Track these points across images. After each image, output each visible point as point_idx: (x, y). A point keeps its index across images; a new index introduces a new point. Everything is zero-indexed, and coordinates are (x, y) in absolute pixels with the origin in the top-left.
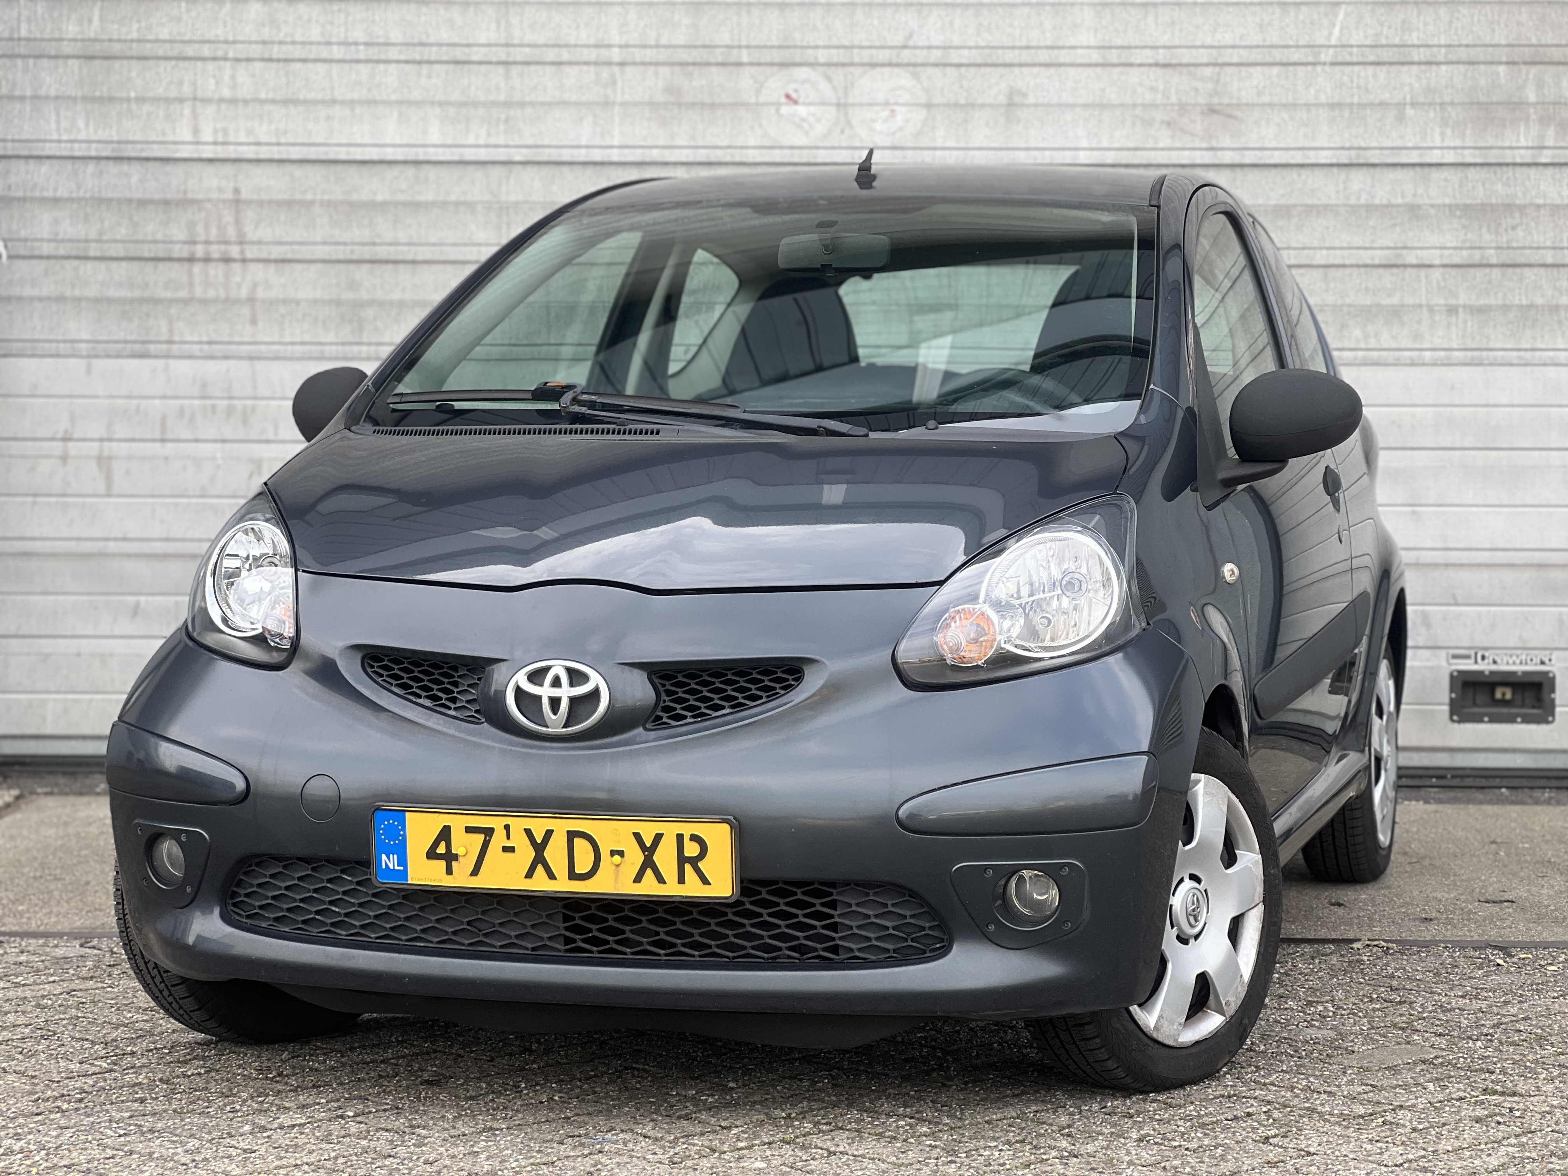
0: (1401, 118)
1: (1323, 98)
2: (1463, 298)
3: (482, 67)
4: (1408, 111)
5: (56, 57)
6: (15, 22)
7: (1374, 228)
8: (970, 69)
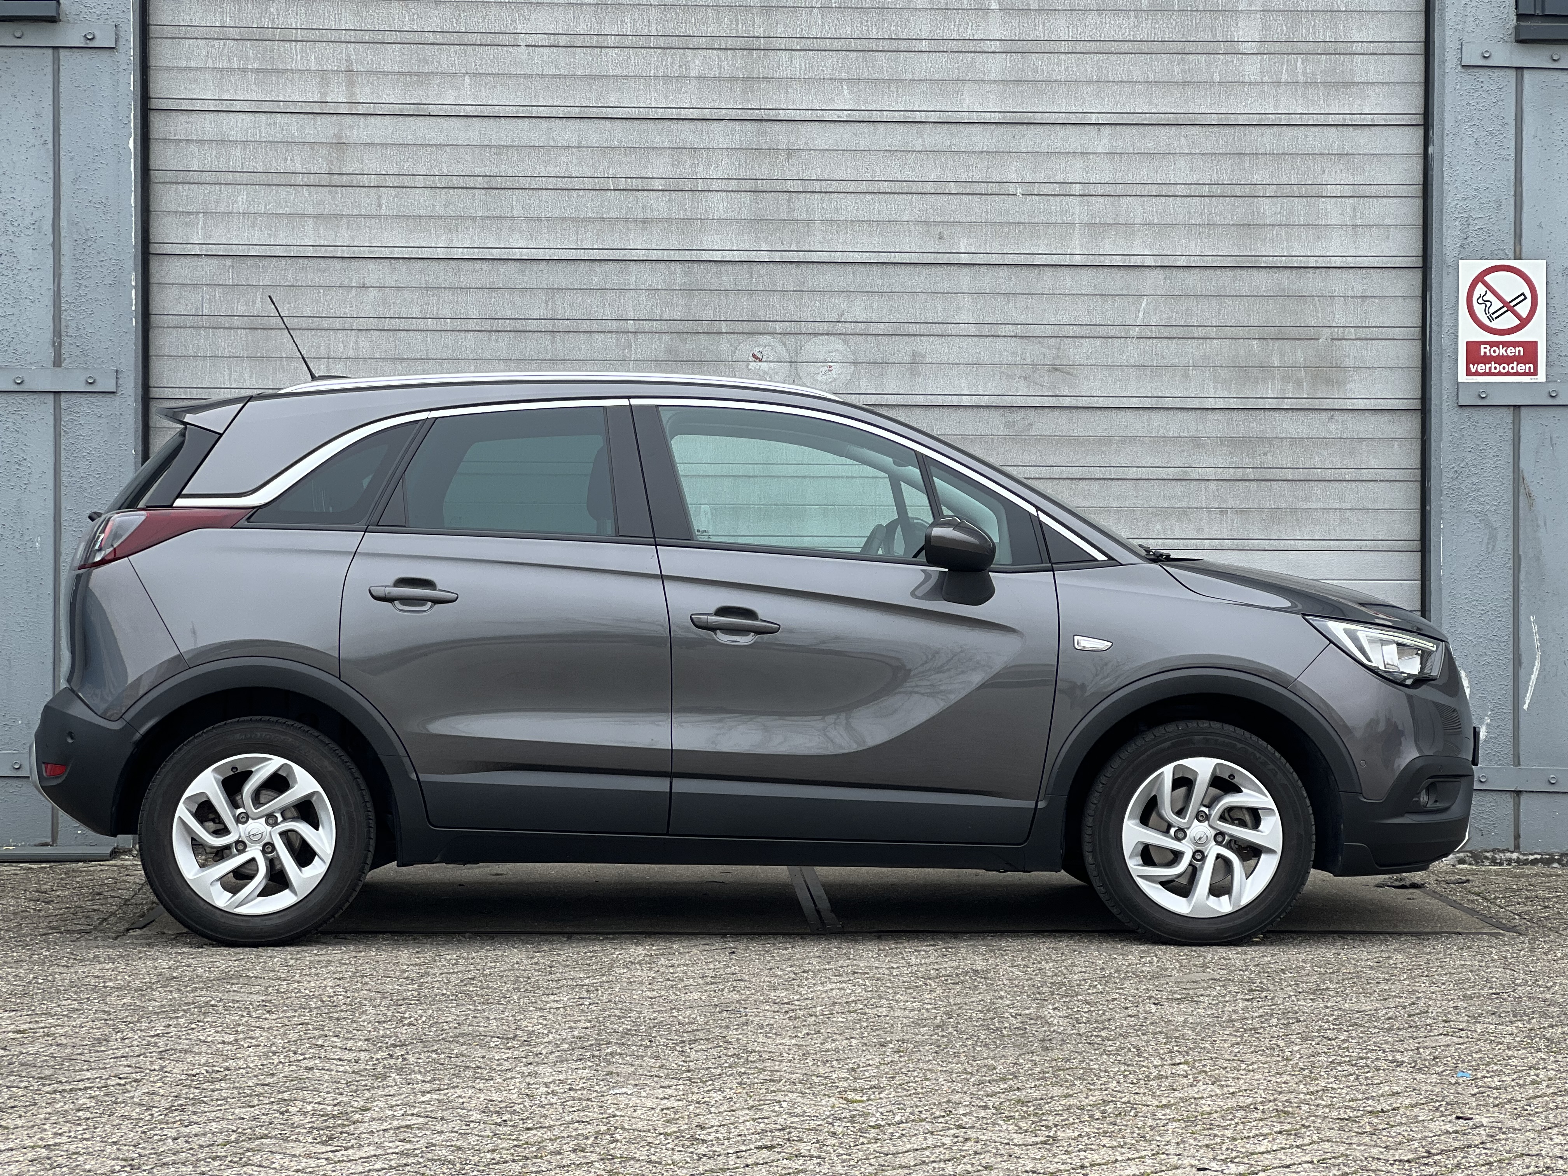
0: (1186, 376)
1: (1132, 362)
2: (1230, 503)
3: (536, 334)
4: (1191, 372)
5: (229, 328)
6: (199, 304)
7: (1169, 453)
8: (885, 337)
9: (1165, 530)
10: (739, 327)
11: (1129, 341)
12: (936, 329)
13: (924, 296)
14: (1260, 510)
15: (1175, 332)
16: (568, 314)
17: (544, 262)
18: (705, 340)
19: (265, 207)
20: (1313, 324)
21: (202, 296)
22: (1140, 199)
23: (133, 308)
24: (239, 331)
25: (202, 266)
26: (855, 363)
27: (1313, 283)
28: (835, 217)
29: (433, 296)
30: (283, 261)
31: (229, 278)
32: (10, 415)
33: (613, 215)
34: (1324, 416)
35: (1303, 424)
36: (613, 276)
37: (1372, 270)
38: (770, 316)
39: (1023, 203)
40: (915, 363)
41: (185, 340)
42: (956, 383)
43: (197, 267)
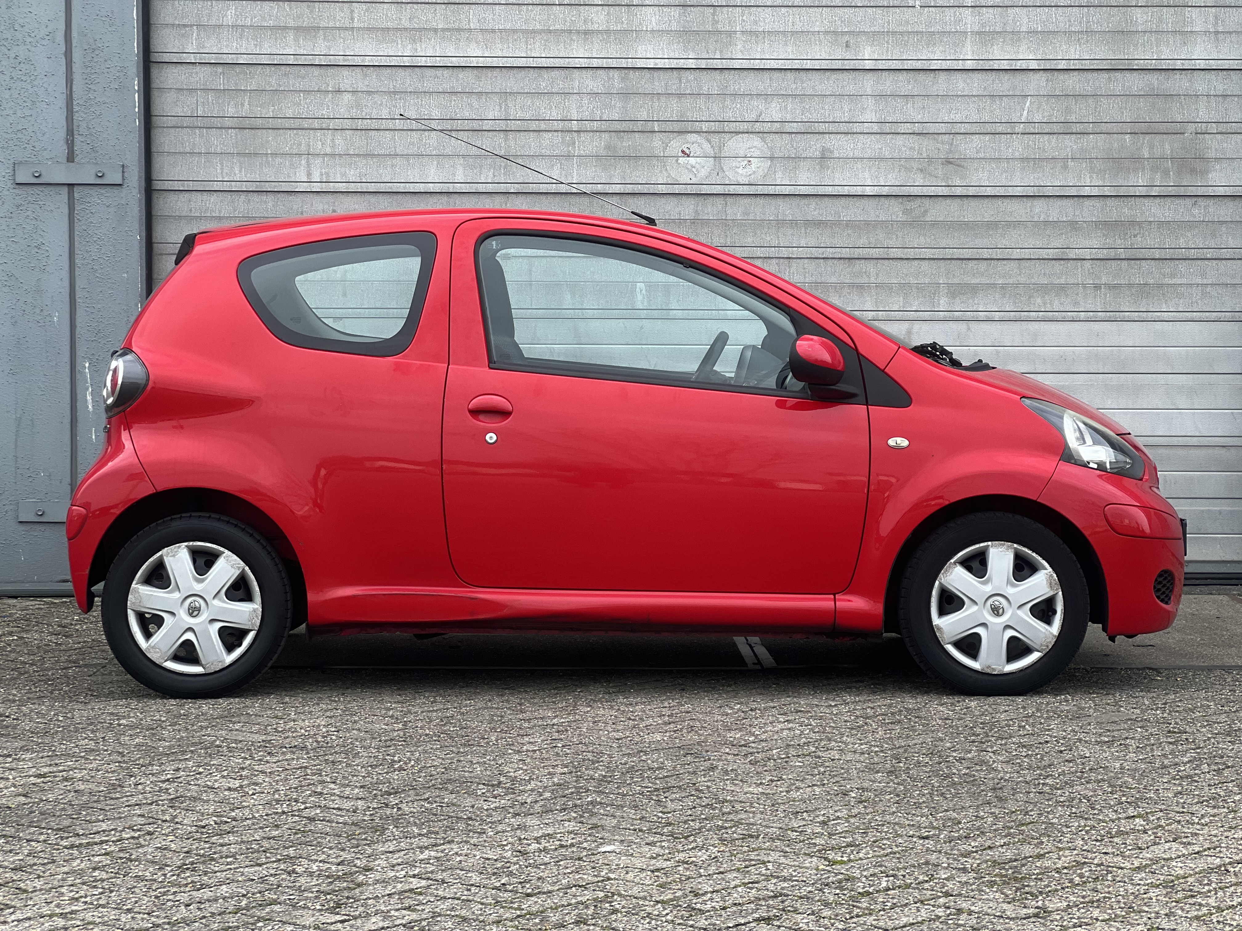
0: (1065, 167)
1: (1017, 155)
2: (1104, 280)
3: (490, 133)
4: (1069, 163)
5: (221, 128)
6: (194, 106)
7: (1049, 236)
8: (798, 135)
9: (1045, 304)
10: (670, 127)
11: (1014, 136)
12: (843, 128)
13: (833, 98)
14: (1130, 286)
15: (1056, 128)
16: (519, 115)
17: (498, 70)
18: (640, 138)
19: (252, 21)
20: (1179, 120)
21: (197, 100)
22: (1025, 9)
23: (137, 110)
24: (230, 131)
25: (197, 73)
27: (1181, 84)
28: (754, 28)
29: (400, 99)
30: (268, 67)
31: (220, 83)
32: (30, 205)
33: (558, 27)
34: (1189, 202)
35: (1169, 209)
36: (558, 81)
37: (1232, 72)
38: (696, 116)
39: (921, 14)
40: (824, 158)
41: (183, 139)
42: (860, 175)
43: (192, 73)
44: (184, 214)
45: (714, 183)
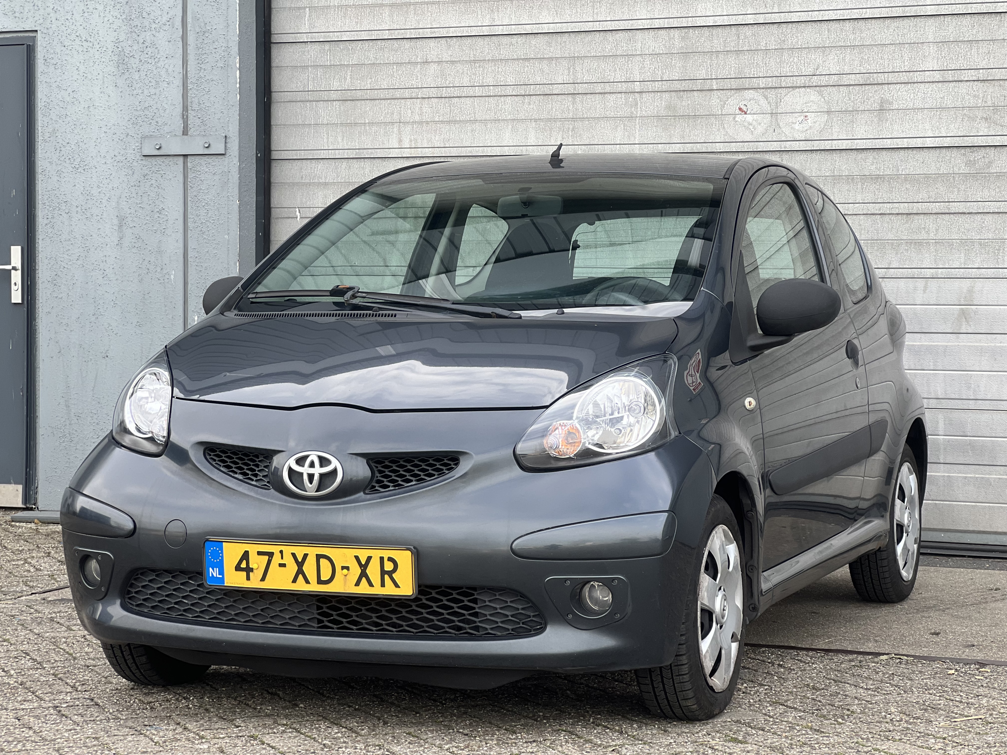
3: (560, 97)
5: (327, 101)
6: (306, 82)
8: (855, 87)
10: (728, 84)
12: (904, 77)
13: (893, 47)
16: (586, 78)
17: (567, 35)
18: (699, 97)
21: (308, 76)
23: (238, 86)
24: (335, 103)
26: (828, 112)
29: (479, 67)
30: (366, 43)
31: (327, 60)
32: (154, 174)
36: (622, 43)
40: (883, 109)
41: (296, 112)
42: (920, 127)
43: (305, 52)
44: (297, 181)
45: (770, 140)
